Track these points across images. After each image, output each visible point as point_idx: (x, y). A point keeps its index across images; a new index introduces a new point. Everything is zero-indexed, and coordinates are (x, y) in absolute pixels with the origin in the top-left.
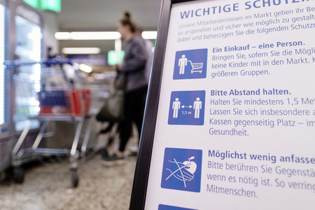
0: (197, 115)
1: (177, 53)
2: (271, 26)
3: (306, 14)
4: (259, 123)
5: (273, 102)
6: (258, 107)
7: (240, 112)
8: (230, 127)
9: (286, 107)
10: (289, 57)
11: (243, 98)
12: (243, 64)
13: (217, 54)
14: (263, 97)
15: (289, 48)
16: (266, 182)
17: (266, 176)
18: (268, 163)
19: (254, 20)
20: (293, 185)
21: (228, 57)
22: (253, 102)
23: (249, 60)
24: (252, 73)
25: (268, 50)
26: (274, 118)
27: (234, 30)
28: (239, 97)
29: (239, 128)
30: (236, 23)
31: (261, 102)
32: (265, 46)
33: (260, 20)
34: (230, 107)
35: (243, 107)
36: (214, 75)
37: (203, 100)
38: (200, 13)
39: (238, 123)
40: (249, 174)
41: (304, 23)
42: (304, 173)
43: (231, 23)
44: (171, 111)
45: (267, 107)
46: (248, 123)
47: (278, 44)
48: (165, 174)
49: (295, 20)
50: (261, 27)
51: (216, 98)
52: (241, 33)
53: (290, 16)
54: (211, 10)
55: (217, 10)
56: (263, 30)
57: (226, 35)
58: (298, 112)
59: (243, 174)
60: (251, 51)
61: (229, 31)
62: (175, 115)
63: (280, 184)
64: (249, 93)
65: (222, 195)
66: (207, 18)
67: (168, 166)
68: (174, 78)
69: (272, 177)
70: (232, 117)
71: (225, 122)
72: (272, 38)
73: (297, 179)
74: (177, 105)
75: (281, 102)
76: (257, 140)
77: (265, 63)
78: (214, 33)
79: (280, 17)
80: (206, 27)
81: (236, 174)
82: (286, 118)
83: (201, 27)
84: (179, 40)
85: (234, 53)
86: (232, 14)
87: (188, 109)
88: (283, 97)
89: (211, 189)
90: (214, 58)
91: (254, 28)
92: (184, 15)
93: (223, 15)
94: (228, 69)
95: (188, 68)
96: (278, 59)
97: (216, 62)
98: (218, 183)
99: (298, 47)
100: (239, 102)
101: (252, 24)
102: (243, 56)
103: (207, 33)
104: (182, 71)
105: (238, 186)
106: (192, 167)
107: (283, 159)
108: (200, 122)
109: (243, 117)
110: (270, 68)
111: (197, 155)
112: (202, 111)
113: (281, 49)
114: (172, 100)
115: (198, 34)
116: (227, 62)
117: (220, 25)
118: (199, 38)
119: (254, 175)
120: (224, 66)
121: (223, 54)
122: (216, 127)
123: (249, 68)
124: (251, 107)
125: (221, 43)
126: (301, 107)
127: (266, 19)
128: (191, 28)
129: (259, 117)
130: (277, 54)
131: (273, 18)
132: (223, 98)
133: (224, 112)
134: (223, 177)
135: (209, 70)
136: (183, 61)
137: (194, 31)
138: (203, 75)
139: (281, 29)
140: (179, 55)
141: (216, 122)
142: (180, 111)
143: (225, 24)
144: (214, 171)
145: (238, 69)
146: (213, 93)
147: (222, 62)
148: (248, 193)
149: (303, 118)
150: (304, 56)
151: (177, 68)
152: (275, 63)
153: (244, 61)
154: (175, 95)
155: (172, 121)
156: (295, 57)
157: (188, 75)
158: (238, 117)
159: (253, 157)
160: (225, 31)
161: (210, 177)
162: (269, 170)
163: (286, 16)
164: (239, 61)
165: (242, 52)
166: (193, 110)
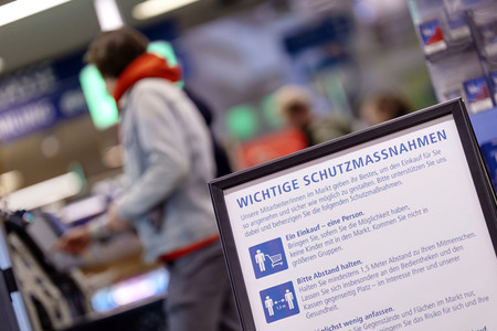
0: (291, 306)
1: (250, 249)
2: (334, 200)
3: (360, 182)
4: (344, 296)
5: (350, 274)
6: (340, 282)
7: (327, 291)
8: (322, 307)
9: (362, 275)
10: (355, 229)
11: (326, 278)
12: (318, 246)
13: (291, 241)
14: (342, 272)
15: (353, 221)
18: (358, 324)
19: (317, 197)
21: (303, 242)
22: (335, 279)
23: (323, 240)
24: (329, 252)
25: (336, 226)
26: (354, 287)
27: (300, 212)
28: (323, 279)
29: (330, 305)
30: (300, 203)
31: (342, 277)
32: (333, 223)
33: (322, 195)
34: (318, 289)
35: (328, 286)
36: (295, 264)
37: (292, 290)
38: (259, 197)
39: (328, 301)
41: (359, 192)
42: (382, 322)
43: (295, 204)
44: (266, 311)
45: (347, 280)
46: (335, 298)
47: (343, 218)
49: (353, 190)
50: (325, 203)
51: (304, 285)
52: (308, 214)
53: (347, 187)
54: (271, 192)
55: (277, 190)
56: (328, 207)
57: (295, 218)
58: (370, 277)
60: (322, 231)
61: (296, 213)
62: (271, 313)
64: (331, 272)
66: (268, 202)
68: (257, 277)
70: (322, 298)
71: (317, 304)
72: (337, 213)
73: (379, 328)
74: (269, 302)
75: (357, 272)
77: (337, 240)
78: (281, 218)
79: (339, 190)
80: (272, 212)
82: (363, 285)
83: (266, 214)
84: (247, 234)
85: (307, 236)
86: (294, 194)
87: (282, 304)
88: (357, 267)
90: (290, 246)
91: (319, 205)
92: (242, 203)
93: (285, 196)
94: (306, 255)
95: (267, 263)
96: (345, 233)
97: (293, 250)
99: (360, 218)
100: (324, 283)
101: (315, 202)
102: (316, 238)
103: (275, 220)
104: (263, 268)
107: (367, 317)
109: (331, 294)
110: (342, 243)
112: (295, 301)
113: (346, 223)
114: (263, 300)
115: (266, 223)
116: (304, 247)
117: (284, 208)
118: (268, 227)
120: (302, 252)
121: (297, 239)
122: (311, 311)
123: (325, 248)
124: (335, 284)
125: (292, 228)
126: (372, 272)
127: (327, 193)
128: (256, 218)
129: (343, 291)
130: (345, 228)
131: (333, 192)
132: (309, 283)
133: (314, 296)
135: (290, 260)
136: (260, 257)
137: (261, 221)
138: (285, 266)
139: (342, 202)
140: (253, 251)
141: (310, 306)
142: (274, 307)
143: (291, 206)
145: (315, 252)
146: (299, 281)
147: (298, 248)
149: (374, 281)
150: (366, 226)
151: (256, 266)
152: (345, 237)
153: (318, 242)
154: (264, 294)
155: (270, 319)
156: (360, 228)
157: (270, 270)
158: (327, 296)
159: (346, 324)
160: (292, 214)
163: (344, 188)
164: (314, 243)
165: (314, 234)
166: (286, 303)
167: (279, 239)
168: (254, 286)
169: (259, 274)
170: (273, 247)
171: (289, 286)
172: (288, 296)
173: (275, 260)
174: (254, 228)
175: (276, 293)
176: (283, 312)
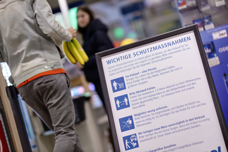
0: (127, 104)
1: (111, 81)
2: (145, 63)
3: (156, 56)
4: (148, 101)
5: (151, 92)
6: (146, 95)
7: (141, 99)
8: (139, 105)
9: (155, 93)
10: (153, 74)
11: (141, 93)
12: (138, 81)
13: (128, 78)
14: (147, 91)
15: (152, 71)
16: (153, 118)
17: (153, 116)
18: (153, 112)
19: (138, 61)
20: (161, 116)
21: (132, 79)
22: (144, 94)
23: (140, 78)
25: (145, 73)
26: (152, 97)
27: (131, 67)
28: (139, 93)
29: (142, 104)
30: (132, 63)
31: (147, 93)
32: (145, 71)
33: (140, 61)
34: (138, 98)
35: (142, 97)
36: (129, 87)
37: (127, 98)
38: (115, 60)
39: (141, 102)
40: (148, 117)
41: (155, 60)
42: (163, 112)
43: (130, 64)
44: (117, 105)
45: (149, 95)
46: (144, 101)
47: (149, 70)
48: (121, 127)
49: (153, 59)
50: (141, 64)
51: (132, 96)
52: (135, 68)
53: (150, 58)
54: (120, 58)
55: (122, 58)
56: (143, 65)
57: (129, 69)
58: (159, 94)
59: (146, 118)
60: (140, 74)
61: (130, 67)
62: (119, 106)
63: (157, 117)
64: (143, 91)
65: (142, 126)
66: (119, 63)
67: (122, 124)
68: (114, 92)
69: (154, 116)
70: (139, 101)
71: (137, 103)
72: (146, 68)
73: (161, 114)
74: (118, 102)
75: (153, 91)
76: (149, 106)
77: (146, 78)
78: (124, 69)
79: (147, 59)
80: (120, 67)
81: (144, 119)
82: (155, 96)
83: (118, 67)
84: (110, 75)
85: (134, 76)
86: (129, 59)
87: (123, 103)
88: (154, 90)
89: (138, 126)
90: (127, 80)
91: (139, 64)
92: (109, 62)
94: (133, 84)
95: (118, 86)
96: (149, 76)
97: (128, 82)
98: (140, 124)
99: (155, 70)
100: (140, 95)
101: (138, 63)
102: (137, 77)
103: (121, 70)
104: (116, 88)
105: (146, 122)
106: (130, 122)
107: (157, 110)
108: (129, 106)
109: (143, 100)
110: (147, 80)
111: (131, 117)
112: (128, 102)
113: (150, 72)
114: (116, 101)
115: (118, 71)
116: (132, 81)
117: (125, 65)
118: (119, 72)
119: (150, 117)
120: (132, 83)
121: (130, 78)
122: (135, 106)
123: (141, 82)
124: (144, 96)
125: (128, 73)
126: (159, 91)
127: (142, 60)
128: (114, 68)
129: (148, 99)
130: (149, 74)
131: (145, 59)
132: (134, 95)
133: (136, 100)
134: (141, 121)
135: (127, 86)
136: (115, 84)
137: (116, 70)
138: (125, 88)
139: (148, 63)
140: (112, 82)
141: (134, 104)
142: (120, 104)
143: (128, 64)
144: (137, 121)
145: (137, 83)
146: (130, 94)
147: (130, 81)
148: (149, 123)
149: (160, 95)
150: (157, 73)
151: (113, 88)
152: (149, 77)
153: (138, 79)
154: (116, 99)
155: (118, 109)
156: (155, 74)
157: (119, 89)
158: (141, 101)
159: (148, 112)
161: (137, 123)
162: (154, 114)
163: (149, 58)
164: (136, 80)
165: (137, 76)
166: (125, 103)
167: (123, 77)
169: (114, 91)
170: (120, 80)
171: (126, 96)
172: (126, 100)
173: (121, 85)
174: (113, 72)
175: (121, 98)
176: (123, 106)
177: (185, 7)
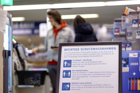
0: (69, 76)
2: (86, 55)
3: (93, 53)
4: (82, 77)
5: (85, 73)
6: (82, 74)
7: (78, 75)
8: (76, 78)
9: (87, 74)
10: (89, 63)
11: (79, 72)
12: (79, 64)
13: (74, 61)
14: (83, 72)
15: (89, 61)
16: (82, 87)
17: (82, 86)
18: (83, 84)
19: (82, 53)
20: (86, 87)
21: (76, 62)
22: (81, 73)
23: (81, 63)
24: (81, 66)
25: (85, 61)
26: (85, 76)
27: (78, 56)
28: (78, 72)
29: (78, 78)
30: (78, 54)
31: (83, 73)
33: (84, 53)
34: (76, 74)
35: (79, 74)
36: (73, 67)
37: (70, 72)
38: (70, 50)
39: (78, 77)
40: (79, 86)
41: (92, 55)
42: (88, 85)
43: (77, 54)
45: (83, 74)
47: (87, 60)
48: (62, 88)
49: (91, 54)
50: (84, 55)
51: (73, 72)
52: (79, 57)
53: (90, 53)
54: (73, 49)
55: (74, 49)
56: (84, 56)
58: (89, 75)
59: (78, 86)
60: (81, 61)
61: (77, 56)
62: (64, 76)
63: (84, 87)
64: (80, 71)
65: (74, 90)
66: (71, 51)
67: (63, 86)
69: (83, 86)
70: (77, 76)
71: (75, 77)
72: (86, 58)
73: (87, 86)
74: (64, 73)
76: (82, 80)
77: (84, 64)
78: (73, 56)
79: (88, 53)
80: (71, 54)
81: (77, 86)
82: (87, 76)
83: (70, 54)
84: (64, 57)
85: (78, 61)
86: (78, 51)
88: (87, 72)
89: (72, 89)
90: (73, 62)
91: (82, 55)
92: (65, 50)
93: (75, 51)
94: (76, 65)
96: (86, 63)
97: (73, 64)
98: (73, 88)
99: (91, 61)
100: (78, 73)
103: (72, 56)
104: (65, 65)
105: (77, 88)
106: (68, 86)
107: (85, 83)
108: (70, 77)
109: (79, 76)
110: (85, 65)
111: (69, 84)
112: (70, 75)
113: (87, 61)
114: (63, 72)
117: (74, 54)
118: (70, 57)
119: (80, 86)
120: (75, 64)
121: (75, 61)
122: (73, 78)
123: (81, 65)
124: (80, 74)
125: (75, 59)
126: (90, 74)
127: (85, 53)
128: (67, 54)
129: (82, 76)
130: (87, 62)
132: (75, 72)
133: (75, 75)
134: (74, 87)
136: (66, 63)
137: (68, 55)
138: (71, 67)
139: (88, 56)
140: (64, 61)
142: (65, 75)
143: (76, 54)
144: (72, 86)
145: (78, 66)
146: (73, 71)
147: (75, 63)
148: (79, 89)
149: (90, 76)
150: (91, 63)
152: (86, 64)
154: (64, 71)
155: (63, 77)
156: (90, 63)
157: (67, 66)
159: (80, 83)
160: (76, 56)
161: (72, 87)
162: (83, 85)
163: (89, 53)
164: (78, 63)
166: (68, 75)
167: (71, 60)
168: (62, 69)
169: (64, 66)
170: (69, 62)
171: (70, 71)
172: (69, 73)
173: (69, 64)
174: (67, 56)
175: (67, 72)
176: (67, 76)
177: (118, 34)
